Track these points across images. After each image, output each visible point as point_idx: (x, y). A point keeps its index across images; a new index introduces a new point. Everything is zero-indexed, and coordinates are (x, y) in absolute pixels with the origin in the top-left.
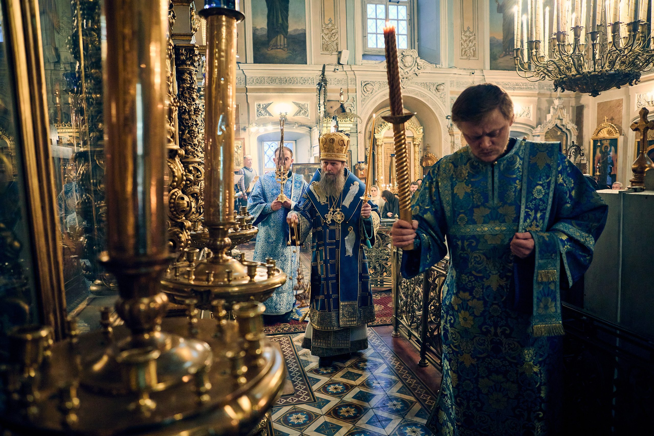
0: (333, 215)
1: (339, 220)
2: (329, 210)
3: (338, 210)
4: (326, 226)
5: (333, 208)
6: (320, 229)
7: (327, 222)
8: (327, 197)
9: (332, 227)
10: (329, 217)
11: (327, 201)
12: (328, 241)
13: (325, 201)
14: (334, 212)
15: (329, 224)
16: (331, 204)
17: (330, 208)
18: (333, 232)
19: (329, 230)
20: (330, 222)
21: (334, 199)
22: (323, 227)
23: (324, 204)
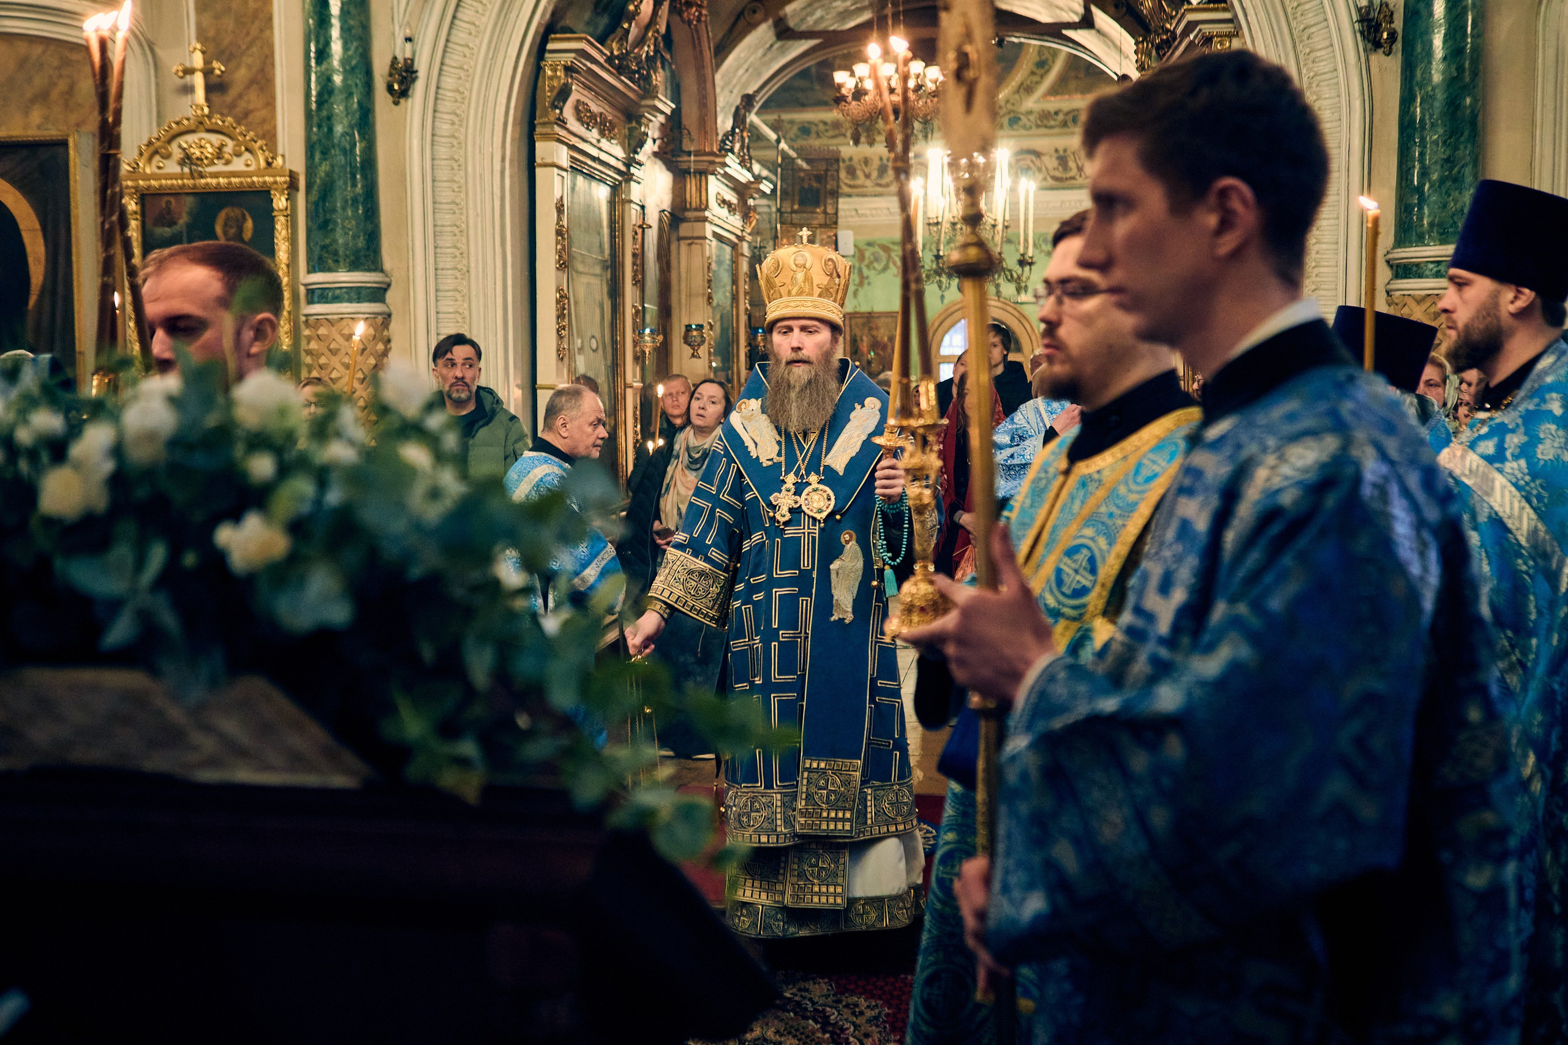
0: (796, 494)
1: (820, 511)
2: (784, 481)
3: (814, 479)
4: (775, 530)
5: (798, 473)
6: (757, 538)
7: (778, 517)
8: (779, 443)
9: (790, 532)
10: (784, 500)
11: (779, 454)
12: (777, 573)
13: (774, 455)
14: (799, 486)
15: (786, 524)
16: (791, 461)
17: (788, 473)
18: (791, 546)
19: (784, 540)
20: (788, 517)
21: (802, 449)
22: (766, 530)
23: (770, 463)
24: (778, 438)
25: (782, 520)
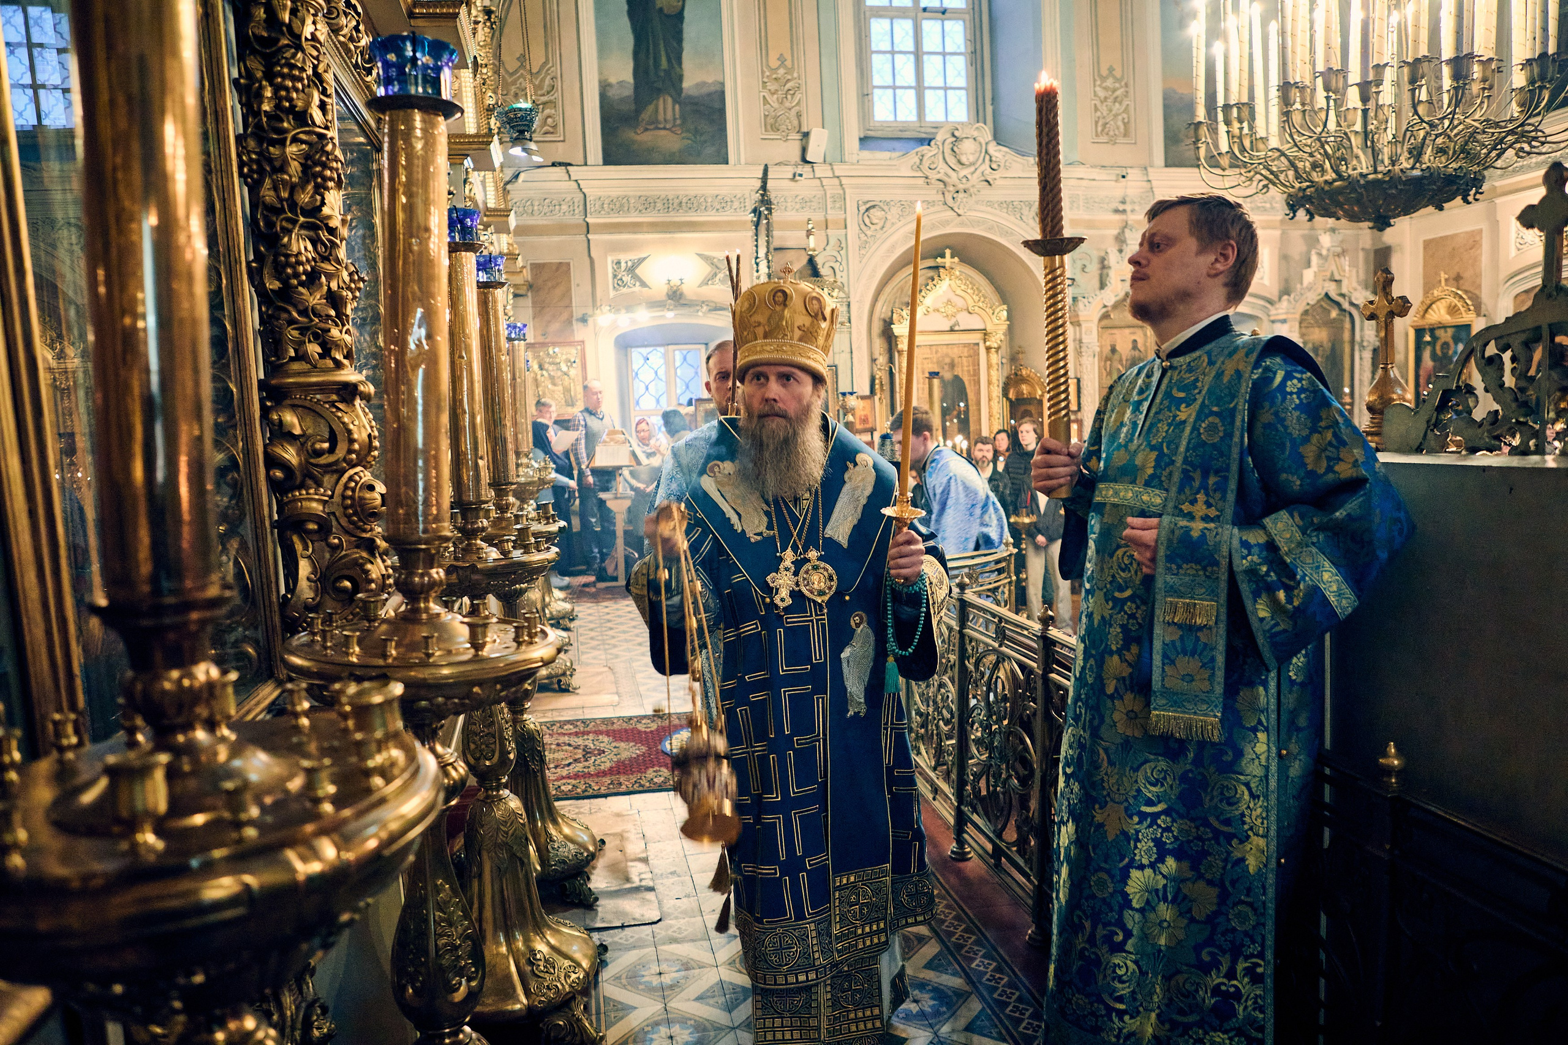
0: (796, 574)
1: (821, 593)
2: (781, 559)
3: (813, 554)
4: (772, 617)
5: (795, 549)
6: (750, 628)
7: (777, 600)
8: (767, 514)
9: (794, 620)
10: (783, 582)
11: (770, 527)
12: (783, 670)
13: (762, 528)
14: (798, 564)
15: (786, 609)
16: (786, 536)
17: (784, 549)
18: (799, 637)
19: (786, 629)
20: (789, 601)
21: (795, 520)
22: (762, 620)
23: (759, 538)
24: (766, 508)
25: (782, 605)
